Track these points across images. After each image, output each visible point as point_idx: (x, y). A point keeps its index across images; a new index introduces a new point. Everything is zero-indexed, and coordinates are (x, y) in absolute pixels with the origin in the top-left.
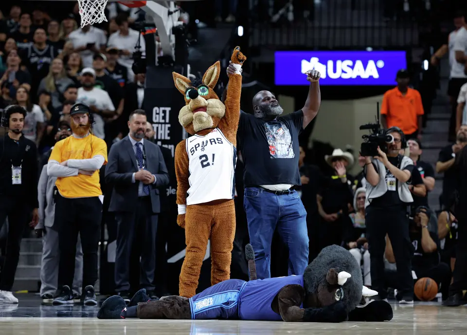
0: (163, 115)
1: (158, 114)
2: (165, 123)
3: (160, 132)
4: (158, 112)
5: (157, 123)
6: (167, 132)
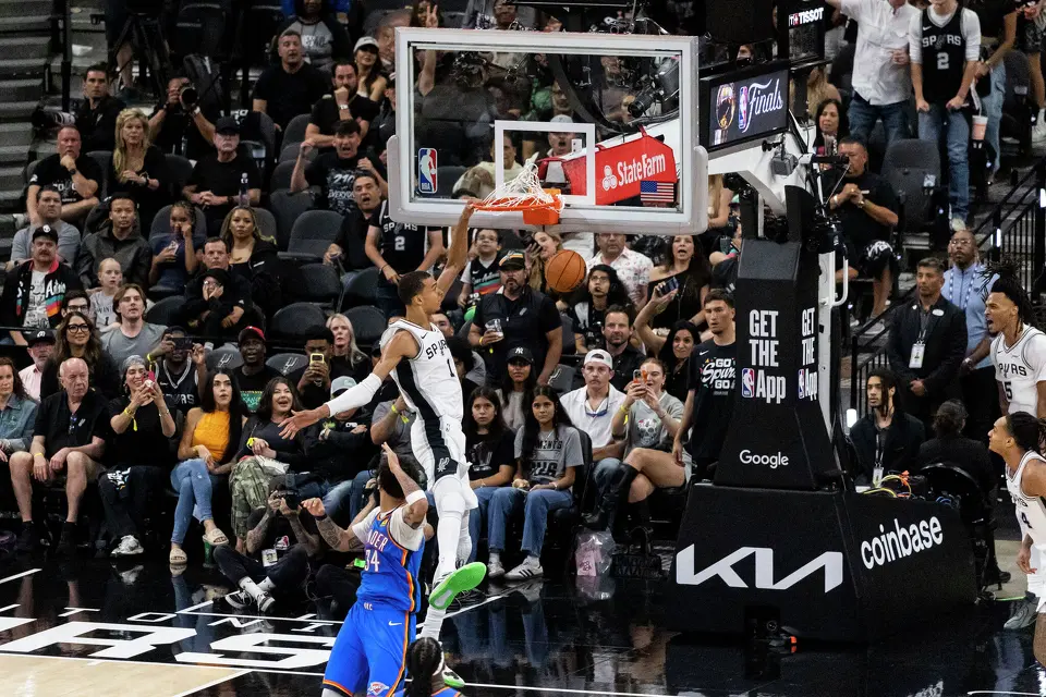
0: (766, 323)
1: (759, 322)
2: (770, 338)
3: (761, 353)
4: (757, 318)
5: (756, 338)
6: (774, 353)
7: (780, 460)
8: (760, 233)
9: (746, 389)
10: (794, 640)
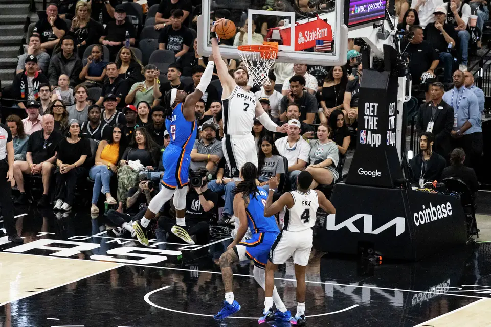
0: (372, 109)
1: (369, 108)
2: (374, 116)
3: (370, 123)
4: (368, 107)
5: (367, 116)
7: (377, 173)
8: (371, 66)
9: (362, 139)
10: (381, 258)
